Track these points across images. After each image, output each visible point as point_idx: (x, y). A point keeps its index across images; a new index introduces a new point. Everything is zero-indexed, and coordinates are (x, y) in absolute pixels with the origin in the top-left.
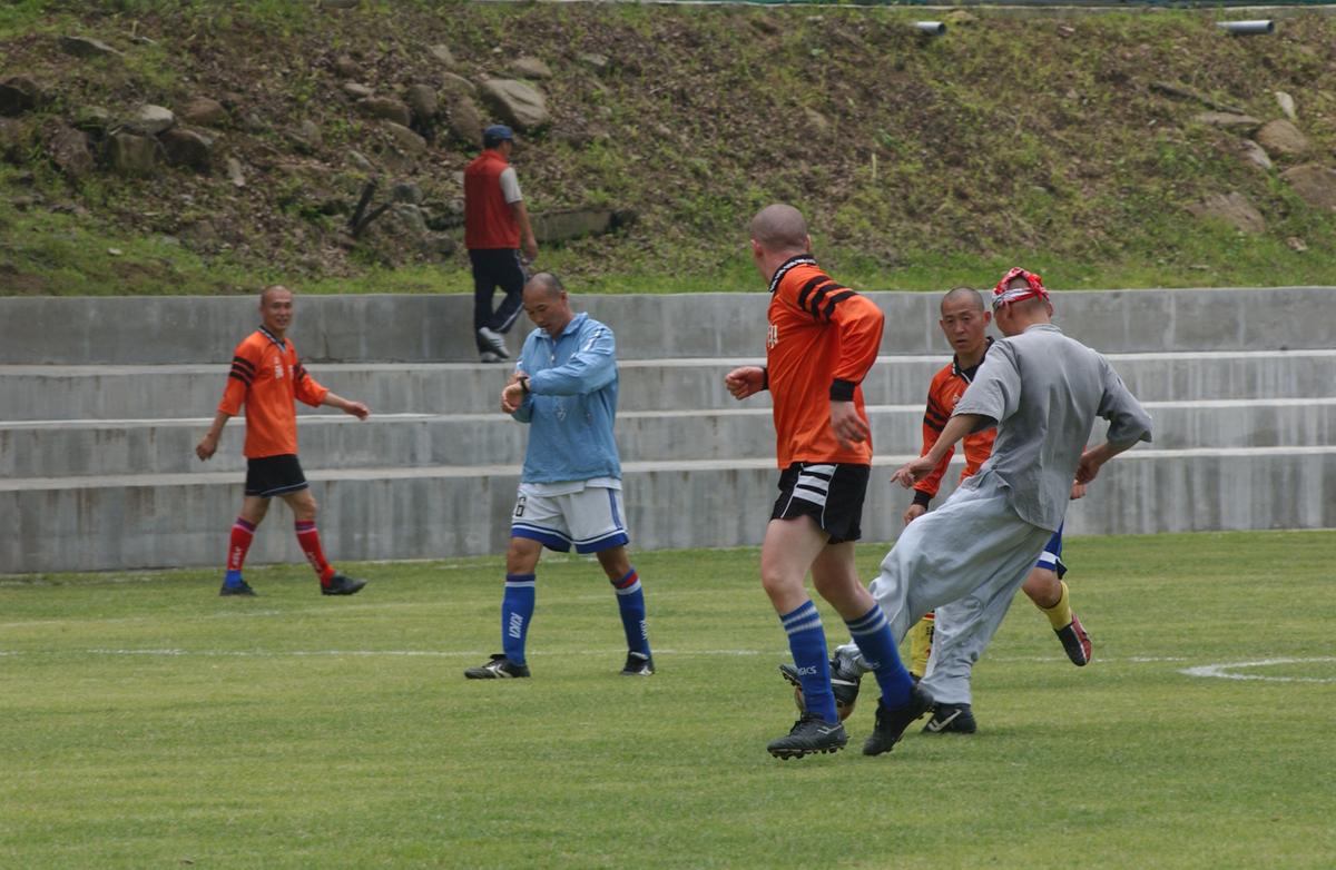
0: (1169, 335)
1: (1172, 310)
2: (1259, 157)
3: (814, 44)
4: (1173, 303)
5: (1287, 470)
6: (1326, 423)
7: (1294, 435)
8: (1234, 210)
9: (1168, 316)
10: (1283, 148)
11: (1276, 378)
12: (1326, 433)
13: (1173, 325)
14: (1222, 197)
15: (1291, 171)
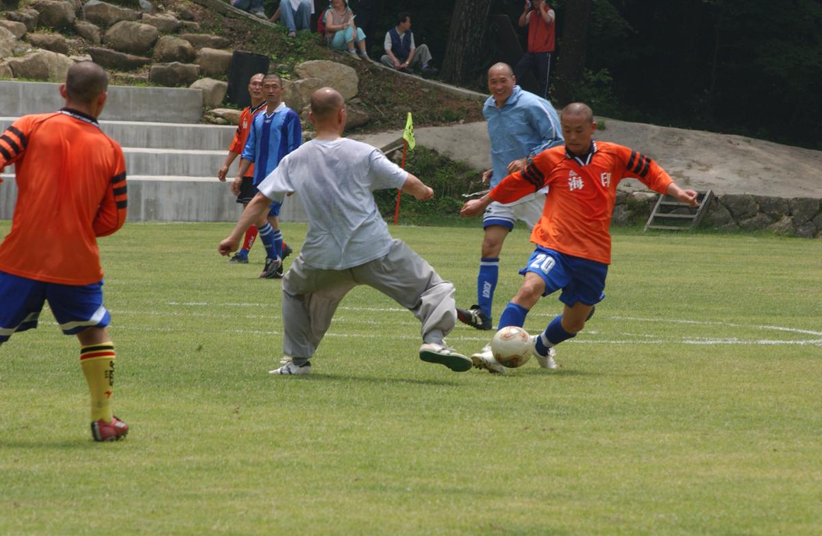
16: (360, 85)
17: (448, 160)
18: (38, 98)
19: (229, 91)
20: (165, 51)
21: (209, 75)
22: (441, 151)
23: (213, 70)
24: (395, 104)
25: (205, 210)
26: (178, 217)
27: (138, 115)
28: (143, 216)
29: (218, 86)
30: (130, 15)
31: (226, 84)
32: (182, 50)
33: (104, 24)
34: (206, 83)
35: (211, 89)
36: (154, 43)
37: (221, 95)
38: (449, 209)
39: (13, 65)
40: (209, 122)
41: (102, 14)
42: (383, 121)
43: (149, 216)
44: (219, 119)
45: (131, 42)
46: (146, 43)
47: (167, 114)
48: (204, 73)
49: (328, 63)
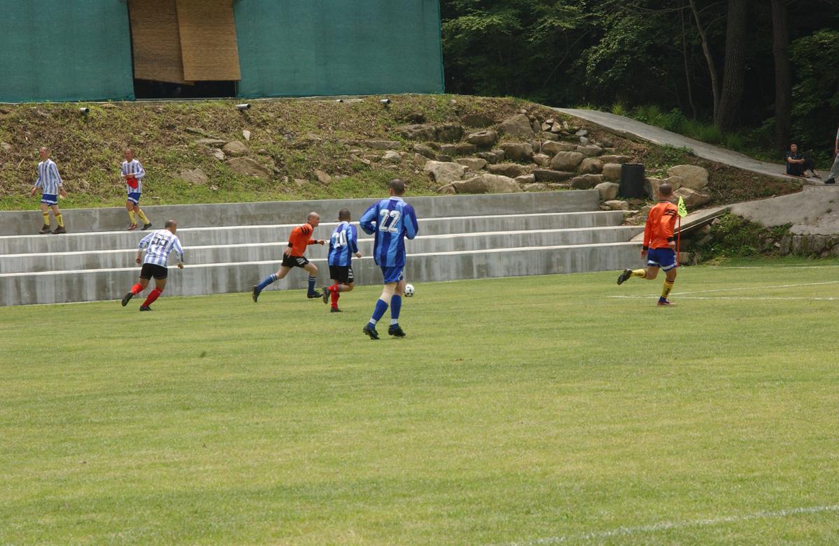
0: (96, 225)
1: (98, 216)
2: (220, 155)
3: (23, 118)
4: (98, 213)
5: (75, 279)
6: (128, 259)
7: (109, 264)
8: (196, 176)
9: (95, 218)
10: (233, 151)
11: (127, 241)
12: (127, 262)
13: (98, 222)
14: (190, 171)
15: (231, 160)
16: (709, 179)
17: (749, 221)
18: (449, 205)
19: (620, 189)
20: (585, 167)
21: (610, 180)
22: (746, 216)
23: (612, 176)
24: (733, 188)
25: (535, 268)
26: (509, 273)
27: (540, 209)
28: (475, 274)
29: (612, 186)
30: (569, 148)
31: (618, 185)
32: (594, 166)
33: (552, 154)
34: (606, 184)
35: (606, 189)
36: (580, 163)
37: (614, 193)
38: (745, 253)
39: (455, 186)
40: (601, 209)
41: (552, 149)
42: (721, 200)
43: (481, 275)
44: (607, 207)
45: (564, 164)
46: (575, 164)
47: (567, 207)
48: (604, 179)
49: (687, 166)
